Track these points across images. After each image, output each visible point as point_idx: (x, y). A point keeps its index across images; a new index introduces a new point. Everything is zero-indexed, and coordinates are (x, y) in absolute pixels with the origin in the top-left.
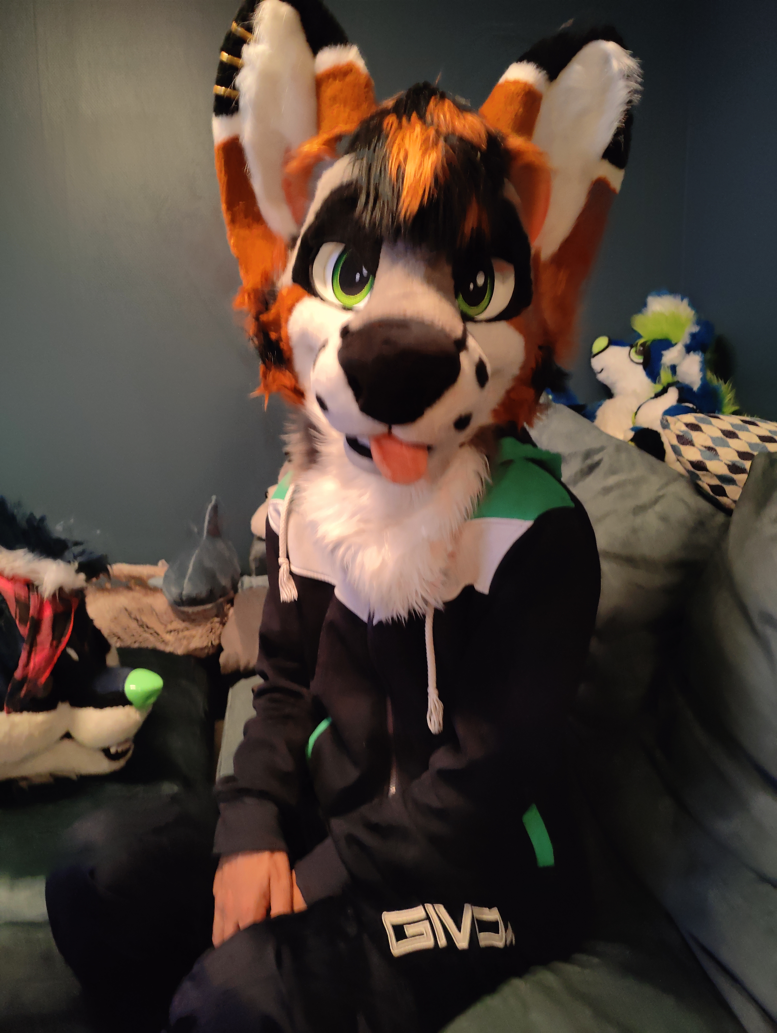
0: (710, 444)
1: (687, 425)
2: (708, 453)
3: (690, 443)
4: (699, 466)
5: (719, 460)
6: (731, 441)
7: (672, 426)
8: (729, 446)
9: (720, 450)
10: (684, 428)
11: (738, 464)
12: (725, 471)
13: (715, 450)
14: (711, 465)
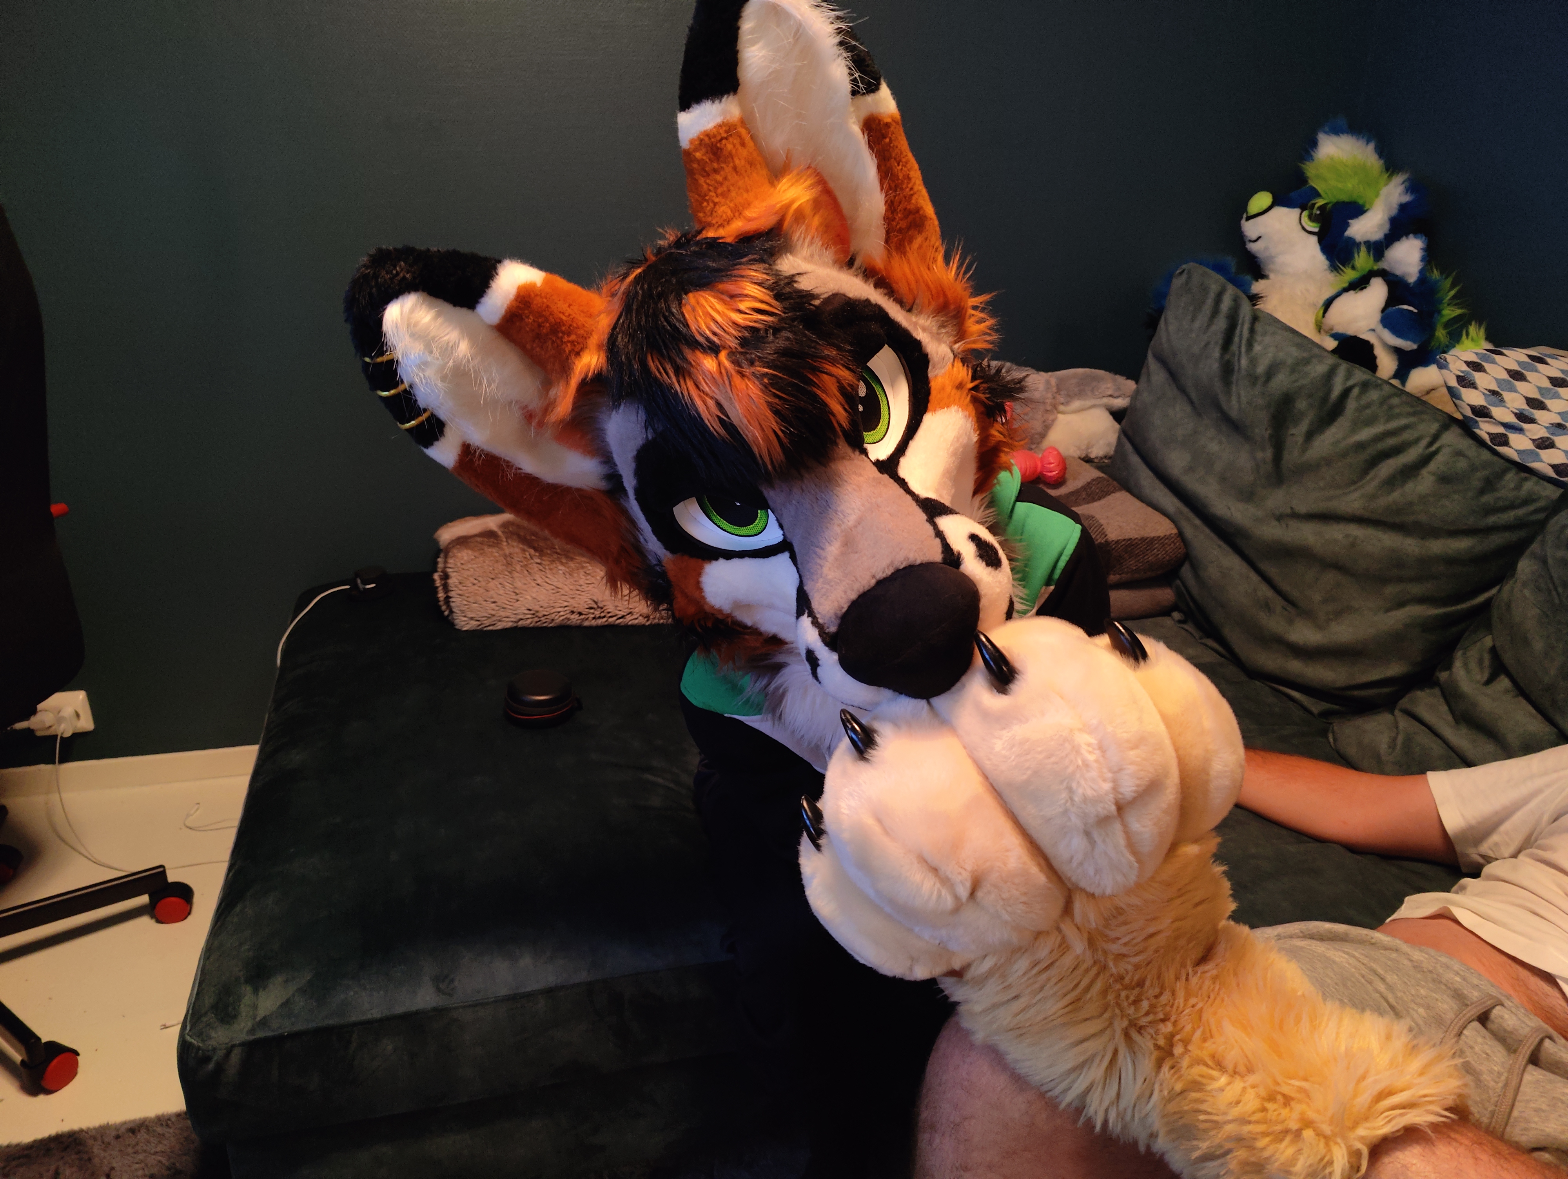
0: (1494, 387)
1: (1468, 364)
2: (1493, 398)
3: (1473, 385)
4: (1482, 412)
5: (1505, 406)
6: (1519, 385)
7: (1451, 366)
8: (1516, 391)
9: (1507, 396)
10: (1465, 368)
11: (1526, 413)
12: (1512, 419)
13: (1501, 395)
14: (1498, 412)
